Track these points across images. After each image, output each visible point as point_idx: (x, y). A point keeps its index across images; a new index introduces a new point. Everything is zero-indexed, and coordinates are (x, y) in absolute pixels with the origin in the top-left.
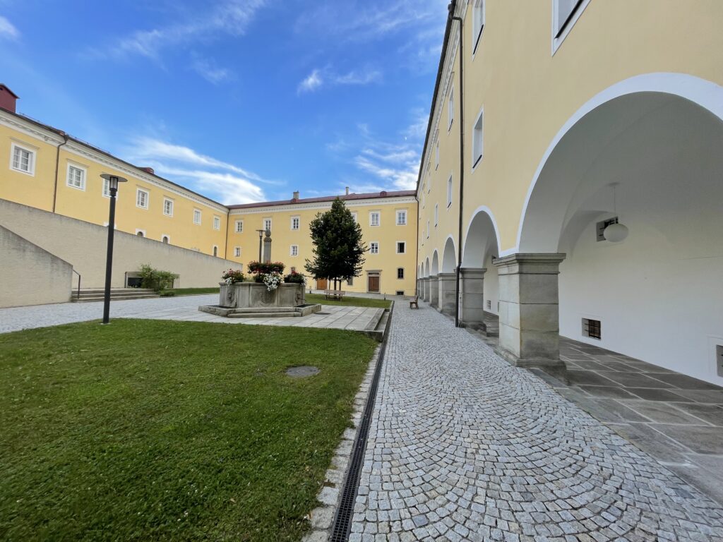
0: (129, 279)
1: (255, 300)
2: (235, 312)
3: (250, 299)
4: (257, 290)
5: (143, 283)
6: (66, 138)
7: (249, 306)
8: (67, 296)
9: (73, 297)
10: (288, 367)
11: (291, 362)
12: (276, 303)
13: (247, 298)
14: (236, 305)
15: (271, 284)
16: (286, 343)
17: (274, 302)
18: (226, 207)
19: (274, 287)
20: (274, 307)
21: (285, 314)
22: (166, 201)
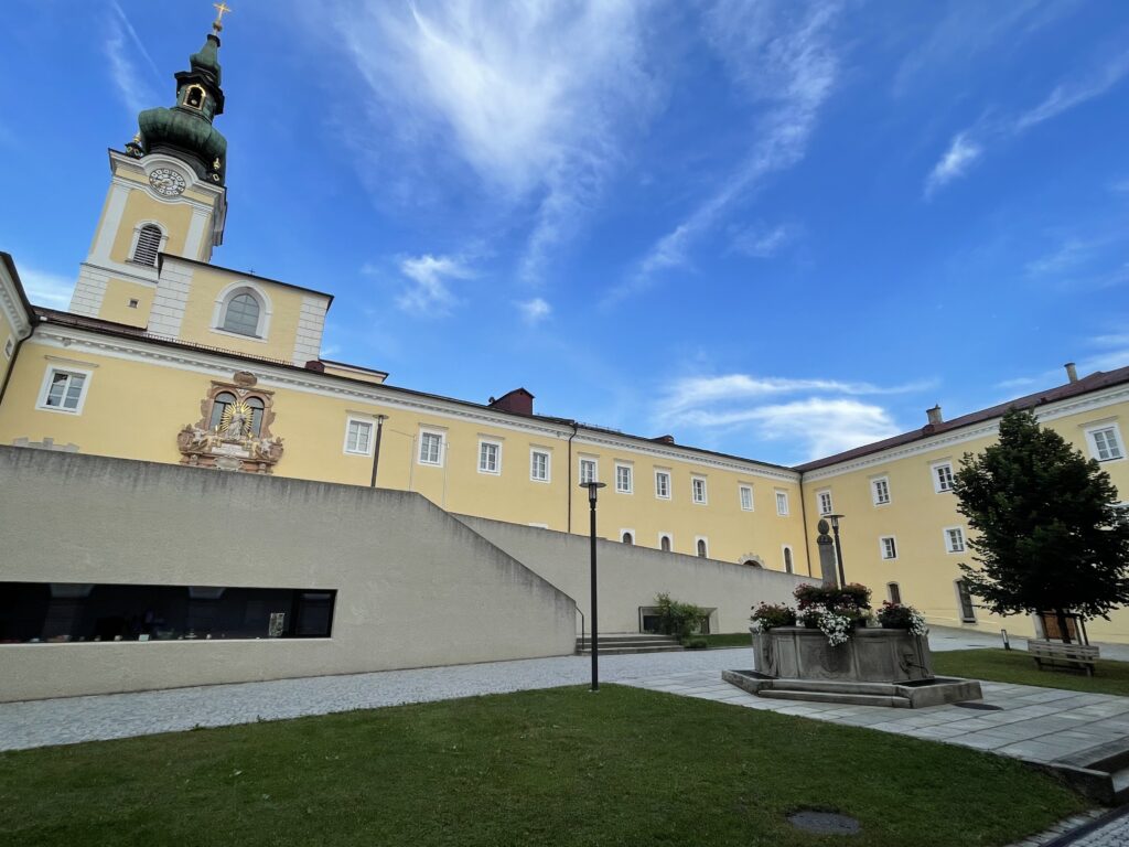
0: (645, 618)
1: (809, 662)
2: (771, 687)
3: (800, 661)
4: (809, 643)
5: (662, 625)
6: (575, 427)
7: (799, 677)
8: (571, 647)
9: (578, 647)
10: (802, 808)
11: (814, 799)
12: (853, 673)
13: (793, 660)
14: (777, 672)
15: (833, 631)
16: (827, 761)
17: (848, 670)
18: (795, 470)
19: (841, 637)
20: (849, 681)
21: (873, 700)
22: (695, 481)
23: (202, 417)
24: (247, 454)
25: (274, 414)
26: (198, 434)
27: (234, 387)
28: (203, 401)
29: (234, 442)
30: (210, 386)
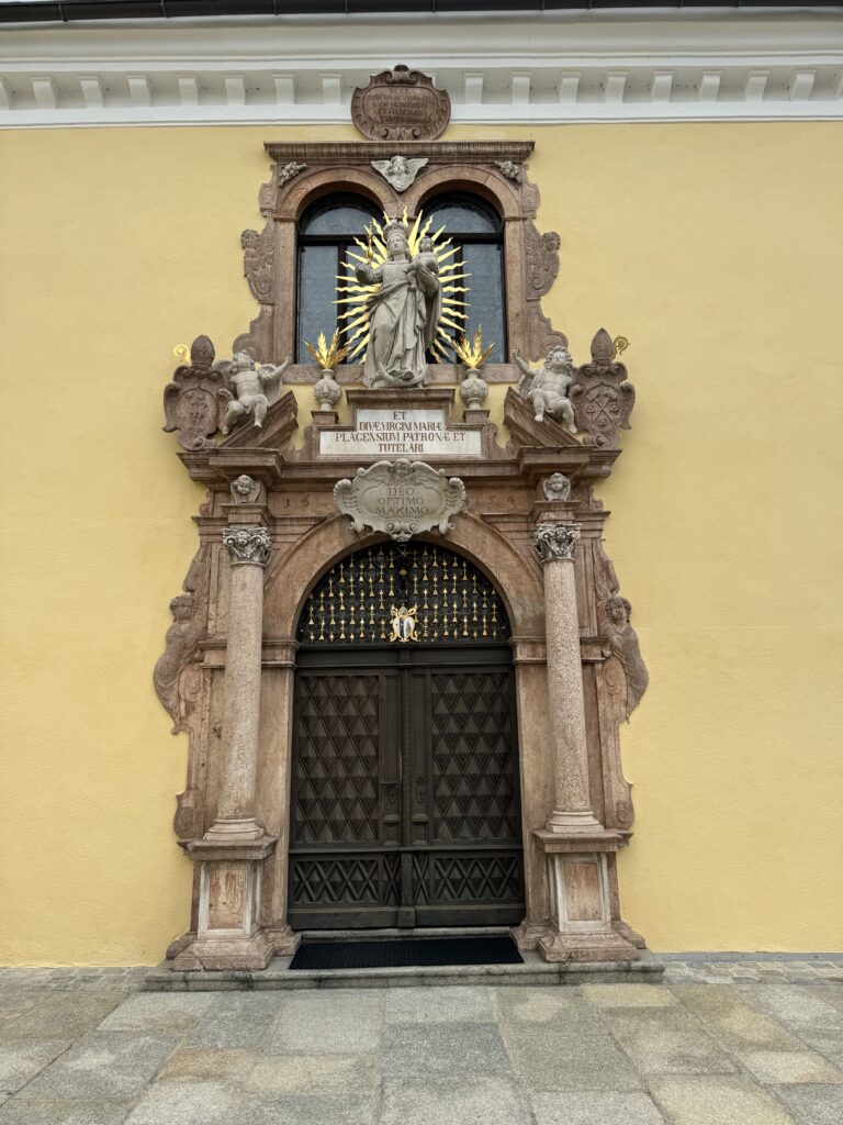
23: (253, 310)
24: (470, 445)
25: (551, 242)
26: (247, 380)
27: (359, 157)
28: (247, 239)
29: (405, 395)
30: (264, 174)
